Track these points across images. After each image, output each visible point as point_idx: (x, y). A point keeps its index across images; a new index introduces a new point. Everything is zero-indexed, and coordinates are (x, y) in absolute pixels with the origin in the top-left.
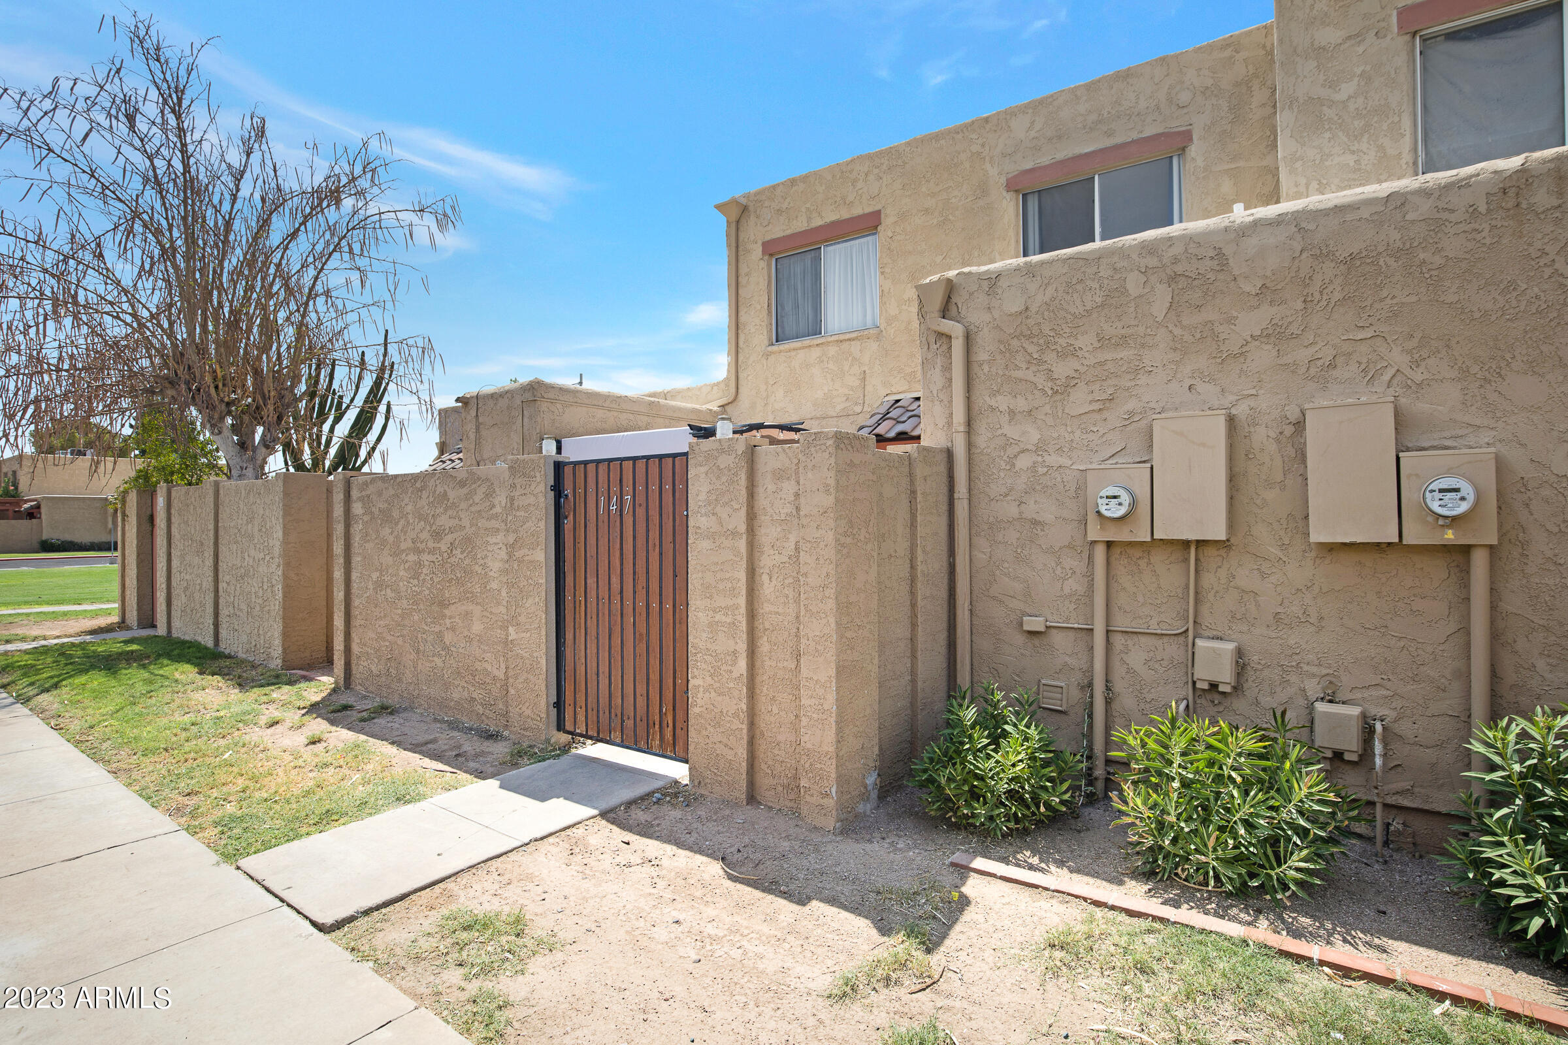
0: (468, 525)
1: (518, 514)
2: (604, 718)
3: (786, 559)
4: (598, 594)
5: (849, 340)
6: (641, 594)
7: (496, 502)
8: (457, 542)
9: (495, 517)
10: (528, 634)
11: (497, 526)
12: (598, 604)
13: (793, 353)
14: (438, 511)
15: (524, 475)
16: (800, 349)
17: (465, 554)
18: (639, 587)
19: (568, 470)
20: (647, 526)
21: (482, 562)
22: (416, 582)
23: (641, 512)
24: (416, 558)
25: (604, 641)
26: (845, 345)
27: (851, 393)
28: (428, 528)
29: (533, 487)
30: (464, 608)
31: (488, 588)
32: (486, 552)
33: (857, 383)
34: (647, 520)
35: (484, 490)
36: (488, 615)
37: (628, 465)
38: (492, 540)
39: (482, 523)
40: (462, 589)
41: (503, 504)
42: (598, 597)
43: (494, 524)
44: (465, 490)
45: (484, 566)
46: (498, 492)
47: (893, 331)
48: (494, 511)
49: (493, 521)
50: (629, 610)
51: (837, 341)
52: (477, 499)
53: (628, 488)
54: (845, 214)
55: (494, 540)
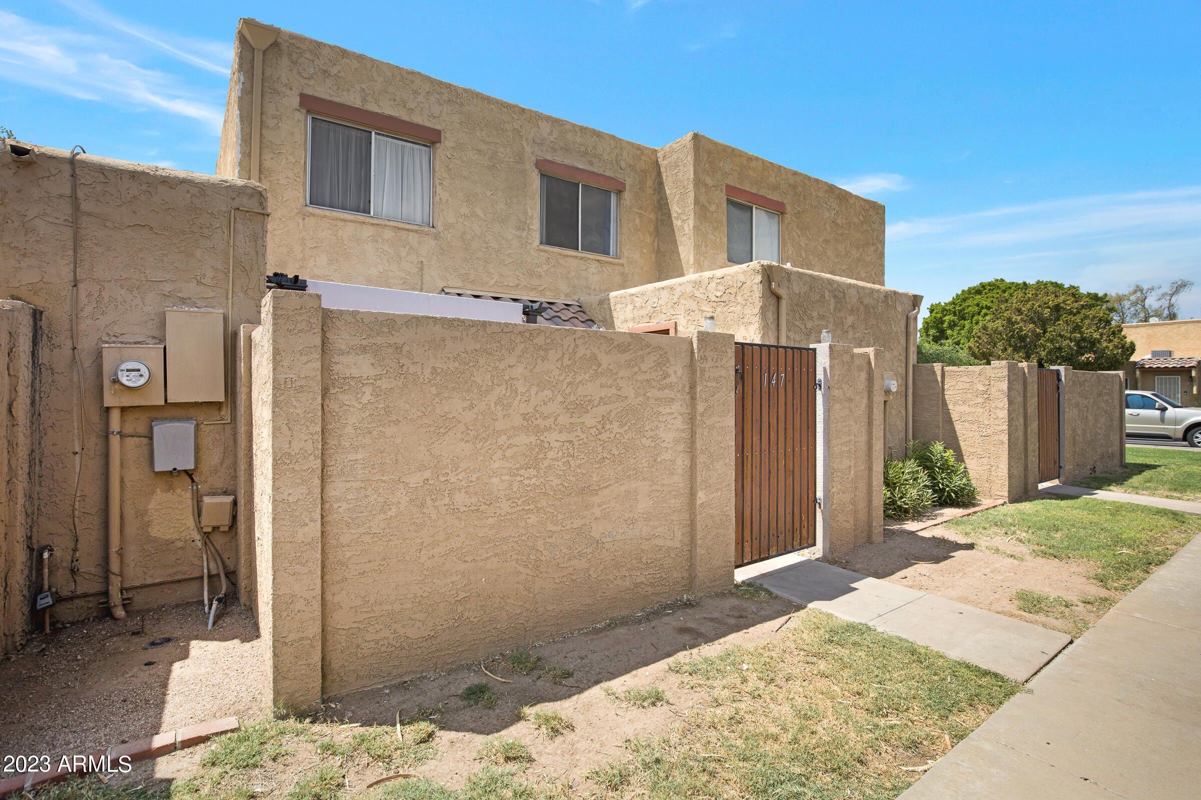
0: (632, 394)
1: (709, 384)
2: (764, 542)
3: (862, 413)
4: (761, 448)
5: (408, 230)
6: (789, 442)
7: (671, 371)
8: (613, 414)
9: (670, 386)
10: (719, 493)
11: (672, 396)
12: (761, 456)
13: (340, 224)
14: (579, 379)
15: (716, 349)
16: (351, 221)
17: (626, 428)
18: (789, 438)
19: (748, 351)
20: (793, 396)
21: (652, 434)
22: (532, 472)
23: (789, 385)
24: (533, 439)
25: (765, 484)
26: (404, 234)
27: (408, 277)
28: (560, 398)
29: (724, 361)
30: (623, 488)
31: (659, 460)
32: (657, 423)
33: (415, 270)
34: (793, 391)
35: (655, 358)
36: (659, 488)
37: (790, 352)
38: (665, 410)
39: (652, 393)
40: (620, 468)
41: (679, 373)
42: (761, 451)
43: (667, 393)
44: (626, 356)
45: (654, 438)
46: (672, 360)
47: (450, 235)
48: (668, 381)
49: (667, 391)
50: (781, 456)
51: (395, 227)
52: (644, 367)
53: (781, 369)
54: (404, 115)
55: (668, 410)
